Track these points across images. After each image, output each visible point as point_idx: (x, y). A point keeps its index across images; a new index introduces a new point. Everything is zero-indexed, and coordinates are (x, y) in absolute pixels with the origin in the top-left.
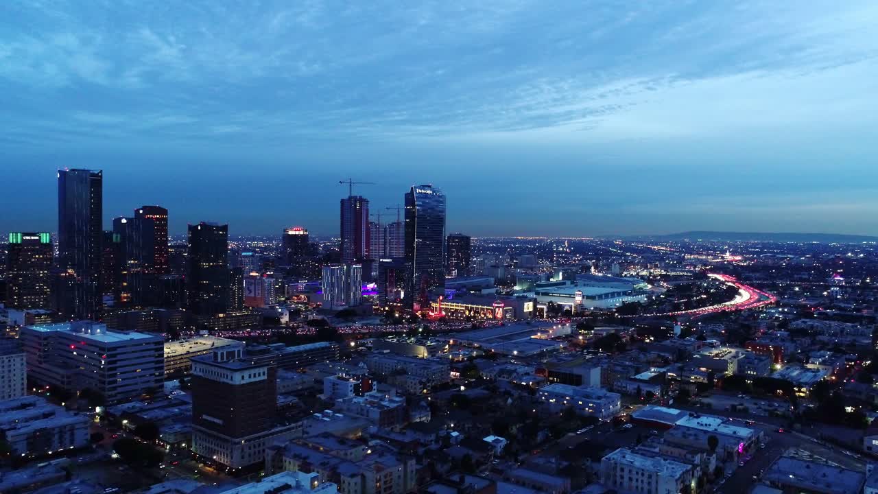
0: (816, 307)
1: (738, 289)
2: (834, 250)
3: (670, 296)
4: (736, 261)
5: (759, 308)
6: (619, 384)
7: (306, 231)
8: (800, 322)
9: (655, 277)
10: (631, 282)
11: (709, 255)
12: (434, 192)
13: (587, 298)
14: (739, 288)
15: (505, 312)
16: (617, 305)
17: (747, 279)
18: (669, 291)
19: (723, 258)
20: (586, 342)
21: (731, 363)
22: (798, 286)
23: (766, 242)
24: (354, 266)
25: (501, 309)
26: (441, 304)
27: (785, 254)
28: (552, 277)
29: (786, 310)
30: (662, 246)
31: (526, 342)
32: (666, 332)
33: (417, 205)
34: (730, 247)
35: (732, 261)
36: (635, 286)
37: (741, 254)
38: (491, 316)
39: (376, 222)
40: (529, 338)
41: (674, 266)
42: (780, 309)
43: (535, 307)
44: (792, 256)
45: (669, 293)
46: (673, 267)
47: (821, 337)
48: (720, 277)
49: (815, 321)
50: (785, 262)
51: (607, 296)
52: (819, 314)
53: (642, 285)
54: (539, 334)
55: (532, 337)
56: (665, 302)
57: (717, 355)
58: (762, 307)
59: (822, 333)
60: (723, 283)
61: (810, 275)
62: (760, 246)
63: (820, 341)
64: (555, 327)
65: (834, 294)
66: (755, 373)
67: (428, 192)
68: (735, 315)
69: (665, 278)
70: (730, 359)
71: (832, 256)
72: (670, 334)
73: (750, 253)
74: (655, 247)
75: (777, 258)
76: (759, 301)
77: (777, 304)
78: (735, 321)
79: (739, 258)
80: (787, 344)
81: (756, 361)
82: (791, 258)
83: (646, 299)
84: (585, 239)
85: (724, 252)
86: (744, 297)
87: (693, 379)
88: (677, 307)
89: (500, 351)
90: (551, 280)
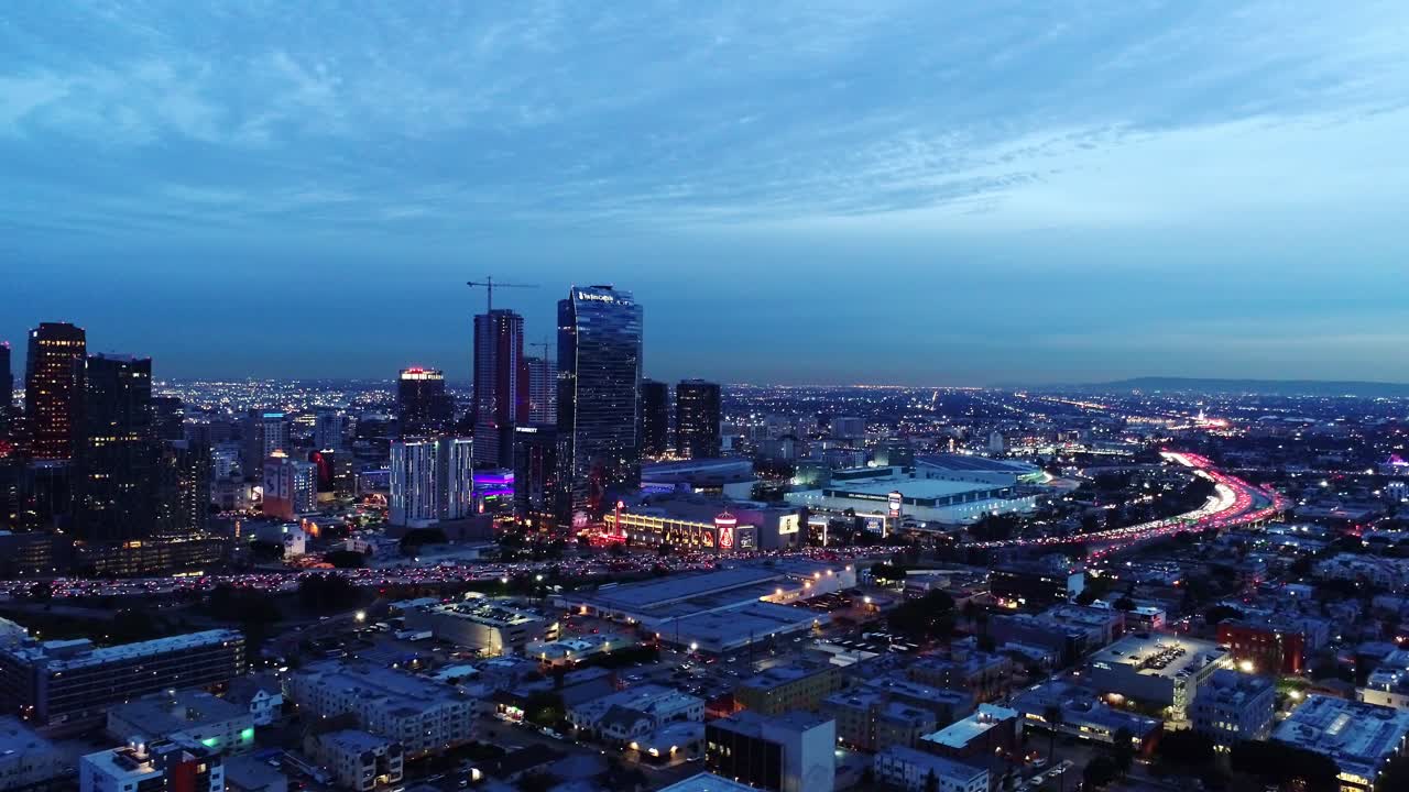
0: (1363, 522)
1: (1215, 484)
2: (1383, 410)
3: (1083, 497)
4: (1215, 428)
5: (1253, 525)
6: (887, 761)
7: (440, 374)
8: (1335, 561)
9: (1066, 458)
10: (1016, 469)
11: (1169, 418)
12: (617, 297)
13: (918, 504)
14: (1216, 482)
15: (739, 535)
16: (975, 517)
17: (1233, 463)
18: (1085, 485)
19: (1192, 422)
20: (878, 609)
21: (1182, 686)
22: (1327, 477)
23: (1267, 395)
24: (457, 441)
25: (730, 530)
26: (619, 517)
27: (1299, 415)
28: (873, 460)
29: (1305, 529)
30: (1093, 401)
31: (744, 613)
32: (1052, 588)
33: (581, 324)
34: (1206, 404)
35: (1208, 429)
36: (1019, 478)
37: (1225, 415)
38: (710, 544)
39: (542, 358)
40: (755, 600)
41: (1105, 437)
42: (1294, 528)
43: (802, 524)
44: (1312, 420)
45: (1085, 491)
46: (1103, 440)
47: (1381, 601)
48: (1184, 460)
49: (1366, 558)
50: (1299, 431)
51: (958, 499)
52: (1371, 539)
53: (1033, 475)
54: (779, 592)
55: (763, 599)
56: (1072, 510)
57: (1149, 663)
58: (1259, 523)
59: (1383, 590)
60: (1188, 471)
61: (1346, 455)
62: (1257, 402)
63: (1382, 609)
64: (817, 575)
65: (1396, 495)
66: (1236, 729)
67: (605, 298)
68: (1205, 541)
69: (1083, 460)
70: (1179, 675)
71: (1381, 421)
72: (1060, 593)
73: (1238, 414)
74: (1081, 404)
75: (1287, 423)
76: (1253, 509)
77: (1290, 517)
78: (1203, 556)
79: (1221, 423)
80: (1313, 623)
81: (1240, 695)
82: (1311, 424)
83: (1033, 505)
84: (970, 389)
85: (1195, 411)
86: (1225, 500)
87: (1083, 733)
88: (1090, 524)
89: (671, 637)
90: (871, 464)
